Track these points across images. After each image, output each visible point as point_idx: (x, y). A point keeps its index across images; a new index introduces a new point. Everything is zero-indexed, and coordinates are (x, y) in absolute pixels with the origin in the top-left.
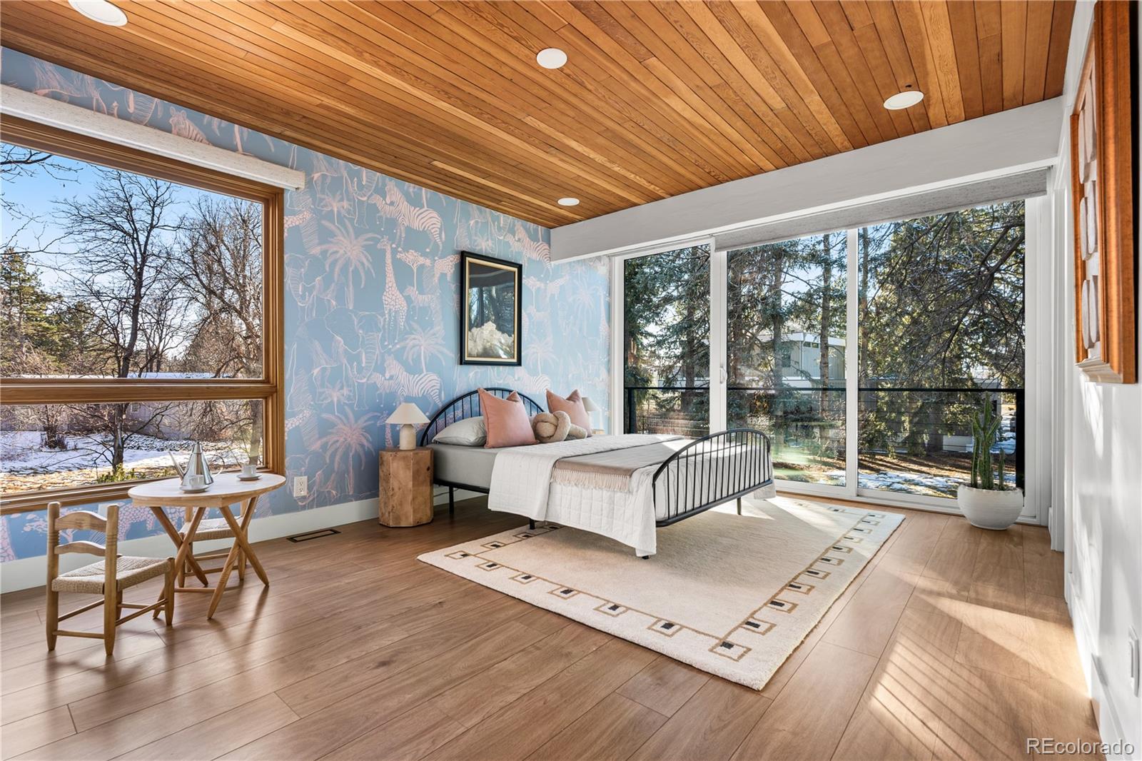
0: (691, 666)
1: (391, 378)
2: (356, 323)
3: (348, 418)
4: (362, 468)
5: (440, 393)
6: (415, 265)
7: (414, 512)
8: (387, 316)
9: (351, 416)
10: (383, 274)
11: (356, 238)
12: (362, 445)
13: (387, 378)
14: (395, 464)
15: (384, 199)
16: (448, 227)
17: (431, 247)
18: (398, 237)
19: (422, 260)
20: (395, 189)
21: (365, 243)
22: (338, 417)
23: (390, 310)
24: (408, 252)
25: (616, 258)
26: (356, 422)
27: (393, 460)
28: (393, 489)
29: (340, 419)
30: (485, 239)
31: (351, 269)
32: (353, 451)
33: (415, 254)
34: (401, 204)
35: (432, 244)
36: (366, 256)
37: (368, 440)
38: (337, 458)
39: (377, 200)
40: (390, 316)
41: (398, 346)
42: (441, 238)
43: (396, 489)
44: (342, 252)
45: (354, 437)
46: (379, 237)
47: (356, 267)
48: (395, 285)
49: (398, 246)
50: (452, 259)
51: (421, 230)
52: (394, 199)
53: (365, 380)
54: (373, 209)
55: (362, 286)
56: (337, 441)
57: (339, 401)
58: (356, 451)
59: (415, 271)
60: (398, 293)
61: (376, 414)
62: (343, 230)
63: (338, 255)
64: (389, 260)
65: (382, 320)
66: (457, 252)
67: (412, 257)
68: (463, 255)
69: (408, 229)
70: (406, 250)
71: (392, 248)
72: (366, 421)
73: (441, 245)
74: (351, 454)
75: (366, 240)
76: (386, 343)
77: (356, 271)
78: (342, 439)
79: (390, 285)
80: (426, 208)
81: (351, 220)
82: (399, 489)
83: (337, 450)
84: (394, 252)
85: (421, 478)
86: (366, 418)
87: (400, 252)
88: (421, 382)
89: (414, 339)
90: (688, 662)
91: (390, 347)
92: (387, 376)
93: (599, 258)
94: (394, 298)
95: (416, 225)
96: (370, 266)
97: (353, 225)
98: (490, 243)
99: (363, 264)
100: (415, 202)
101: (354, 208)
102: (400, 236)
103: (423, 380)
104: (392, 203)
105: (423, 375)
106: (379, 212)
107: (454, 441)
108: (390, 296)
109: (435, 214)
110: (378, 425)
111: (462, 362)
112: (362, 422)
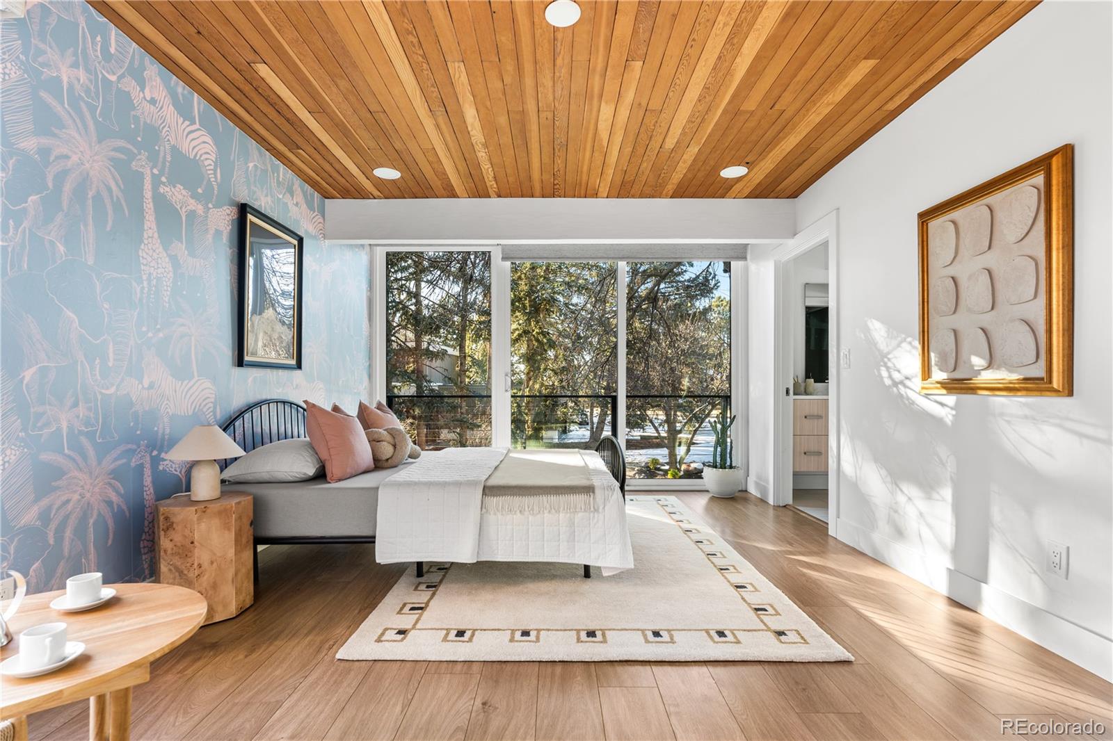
0: (792, 662)
1: (151, 386)
2: (98, 292)
3: (85, 458)
4: (110, 542)
5: (215, 408)
6: (184, 210)
7: (236, 593)
8: (145, 284)
9: (91, 453)
10: (139, 213)
11: (100, 142)
12: (109, 503)
13: (146, 386)
14: (203, 526)
15: (142, 90)
16: (223, 161)
17: (203, 187)
18: (161, 160)
19: (193, 205)
20: (158, 80)
21: (113, 153)
22: (69, 456)
23: (150, 274)
24: (174, 187)
25: (378, 248)
26: (99, 463)
27: (199, 519)
28: (200, 566)
29: (74, 460)
30: (265, 192)
31: (90, 194)
32: (95, 516)
33: (184, 192)
34: (165, 108)
35: (205, 183)
36: (114, 177)
37: (117, 492)
38: (68, 533)
39: (130, 85)
40: (149, 284)
41: (161, 335)
42: (216, 177)
43: (206, 565)
44: (75, 158)
45: (97, 490)
46: (136, 151)
47: (98, 192)
48: (156, 235)
49: (162, 173)
50: (228, 212)
51: (192, 157)
52: (156, 96)
53: (112, 390)
54: (125, 100)
55: (108, 229)
56: (68, 501)
57: (70, 428)
58: (99, 514)
59: (184, 218)
60: (161, 249)
61: (130, 446)
62: (78, 121)
63: (70, 163)
64: (148, 194)
65: (138, 290)
66: (233, 203)
67: (181, 197)
68: (243, 209)
69: (175, 149)
70: (172, 183)
71: (153, 174)
72: (116, 460)
73: (216, 187)
74: (91, 521)
75: (115, 150)
76: (144, 329)
77: (98, 198)
78: (76, 497)
79: (150, 233)
80: (197, 126)
81: (92, 109)
82: (212, 563)
83: (67, 517)
84: (156, 183)
85: (244, 540)
86: (114, 454)
87: (164, 183)
88: (191, 392)
89: (183, 325)
90: (788, 660)
91: (150, 335)
92: (146, 383)
93: (363, 246)
94: (155, 256)
95: (186, 146)
96: (120, 195)
97: (94, 117)
98: (269, 199)
99: (110, 190)
100: (184, 111)
101: (96, 87)
102: (165, 157)
103: (195, 388)
104: (153, 102)
105: (194, 381)
106: (134, 108)
107: (266, 477)
108: (151, 252)
109: (208, 139)
110: (133, 464)
111: (240, 362)
112: (109, 463)
